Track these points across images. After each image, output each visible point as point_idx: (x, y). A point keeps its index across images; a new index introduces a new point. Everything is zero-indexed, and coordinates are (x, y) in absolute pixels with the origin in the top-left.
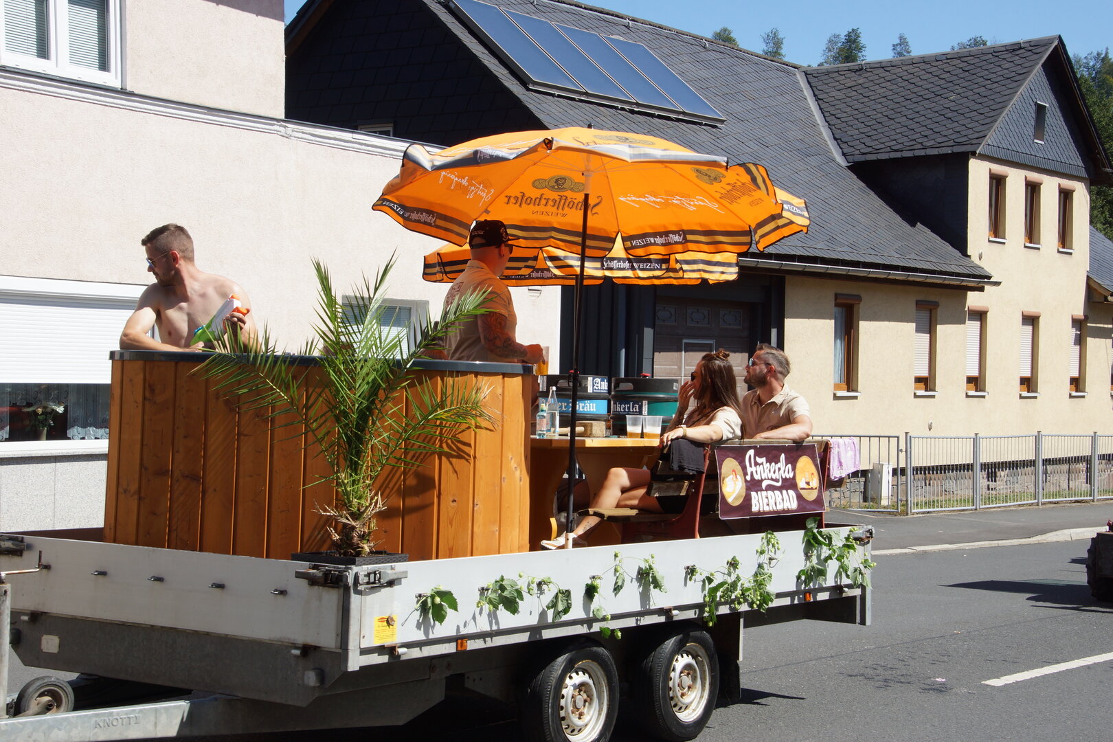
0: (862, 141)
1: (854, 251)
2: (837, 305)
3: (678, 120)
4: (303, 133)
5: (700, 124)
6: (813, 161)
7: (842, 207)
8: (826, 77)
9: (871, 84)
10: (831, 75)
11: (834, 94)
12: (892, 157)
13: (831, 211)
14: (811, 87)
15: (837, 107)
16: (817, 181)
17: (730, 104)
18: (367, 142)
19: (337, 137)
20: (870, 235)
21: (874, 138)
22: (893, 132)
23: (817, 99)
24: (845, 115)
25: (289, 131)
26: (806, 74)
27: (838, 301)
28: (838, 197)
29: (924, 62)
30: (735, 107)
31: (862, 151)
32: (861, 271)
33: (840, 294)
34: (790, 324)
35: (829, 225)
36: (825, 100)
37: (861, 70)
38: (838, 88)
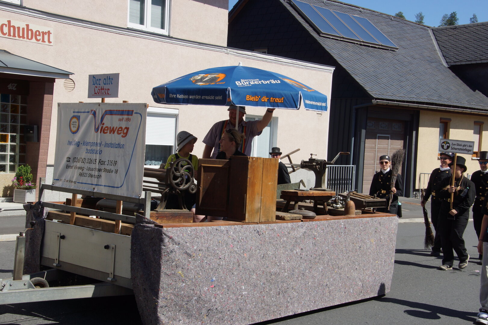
0: (454, 57)
1: (448, 101)
2: (441, 122)
3: (379, 48)
4: (233, 52)
5: (388, 50)
6: (434, 65)
7: (445, 83)
8: (441, 31)
9: (460, 34)
10: (443, 31)
11: (444, 38)
12: (467, 63)
13: (440, 85)
14: (434, 35)
15: (445, 43)
16: (435, 72)
17: (401, 42)
18: (257, 56)
19: (246, 54)
20: (456, 95)
21: (460, 56)
22: (468, 54)
23: (437, 40)
24: (448, 46)
25: (228, 52)
26: (433, 30)
27: (441, 121)
28: (443, 79)
29: (483, 25)
30: (402, 43)
31: (455, 61)
32: (452, 109)
33: (442, 118)
34: (421, 129)
35: (439, 90)
36: (440, 41)
37: (456, 28)
38: (446, 36)
